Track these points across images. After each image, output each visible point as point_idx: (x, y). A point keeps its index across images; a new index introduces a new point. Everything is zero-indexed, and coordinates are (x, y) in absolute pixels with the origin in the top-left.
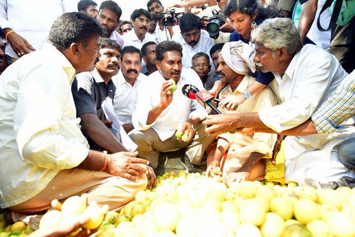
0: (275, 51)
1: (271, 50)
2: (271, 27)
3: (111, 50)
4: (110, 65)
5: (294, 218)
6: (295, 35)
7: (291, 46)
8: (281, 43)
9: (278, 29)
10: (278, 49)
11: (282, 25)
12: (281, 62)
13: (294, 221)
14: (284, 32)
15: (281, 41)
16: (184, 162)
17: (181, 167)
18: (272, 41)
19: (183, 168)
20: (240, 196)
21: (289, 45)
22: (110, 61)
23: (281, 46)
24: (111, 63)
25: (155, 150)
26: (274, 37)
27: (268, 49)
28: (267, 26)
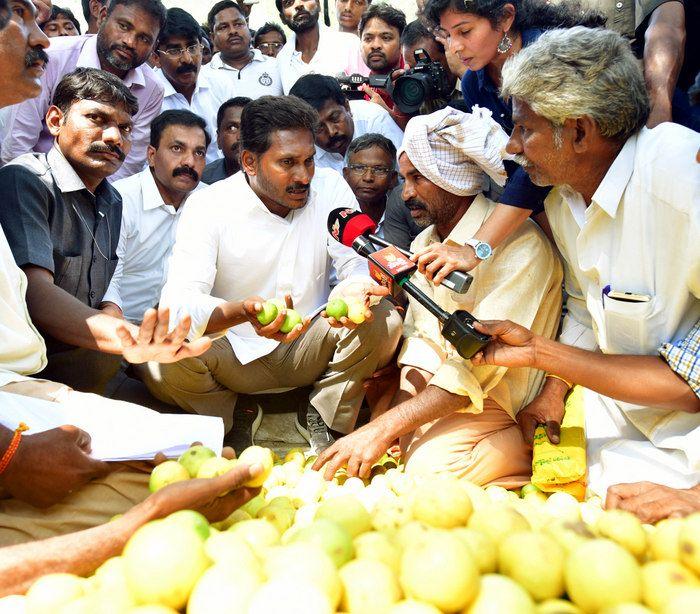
0: (563, 126)
1: (549, 122)
2: (554, 56)
3: (107, 109)
4: (97, 147)
5: (565, 596)
6: (625, 82)
7: (612, 113)
8: (581, 104)
9: (573, 64)
10: (571, 120)
11: (585, 53)
12: (581, 159)
13: (563, 606)
14: (589, 71)
15: (578, 98)
16: (304, 425)
17: (297, 439)
18: (553, 98)
19: (303, 441)
20: (415, 519)
21: (602, 110)
22: (98, 136)
23: (581, 112)
24: (101, 143)
25: (222, 386)
26: (558, 87)
27: (543, 118)
28: (543, 54)
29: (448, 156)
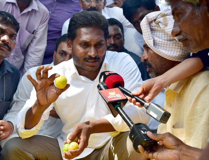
29: (163, 36)
